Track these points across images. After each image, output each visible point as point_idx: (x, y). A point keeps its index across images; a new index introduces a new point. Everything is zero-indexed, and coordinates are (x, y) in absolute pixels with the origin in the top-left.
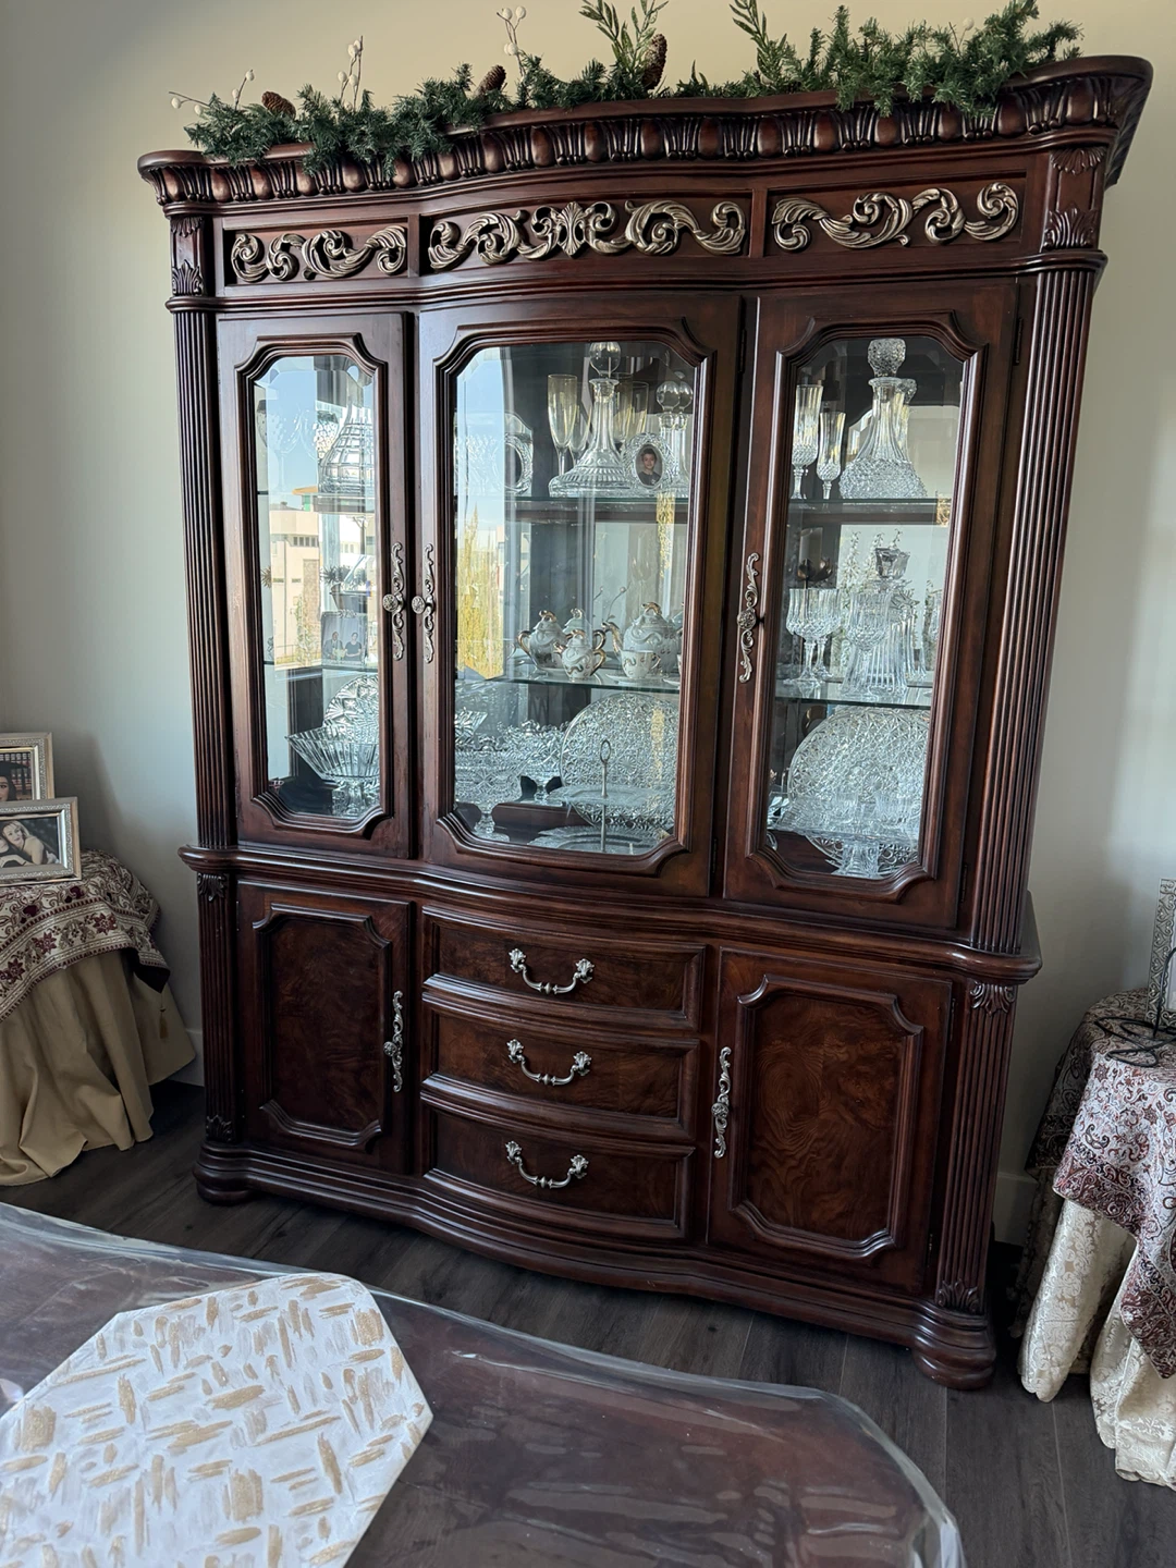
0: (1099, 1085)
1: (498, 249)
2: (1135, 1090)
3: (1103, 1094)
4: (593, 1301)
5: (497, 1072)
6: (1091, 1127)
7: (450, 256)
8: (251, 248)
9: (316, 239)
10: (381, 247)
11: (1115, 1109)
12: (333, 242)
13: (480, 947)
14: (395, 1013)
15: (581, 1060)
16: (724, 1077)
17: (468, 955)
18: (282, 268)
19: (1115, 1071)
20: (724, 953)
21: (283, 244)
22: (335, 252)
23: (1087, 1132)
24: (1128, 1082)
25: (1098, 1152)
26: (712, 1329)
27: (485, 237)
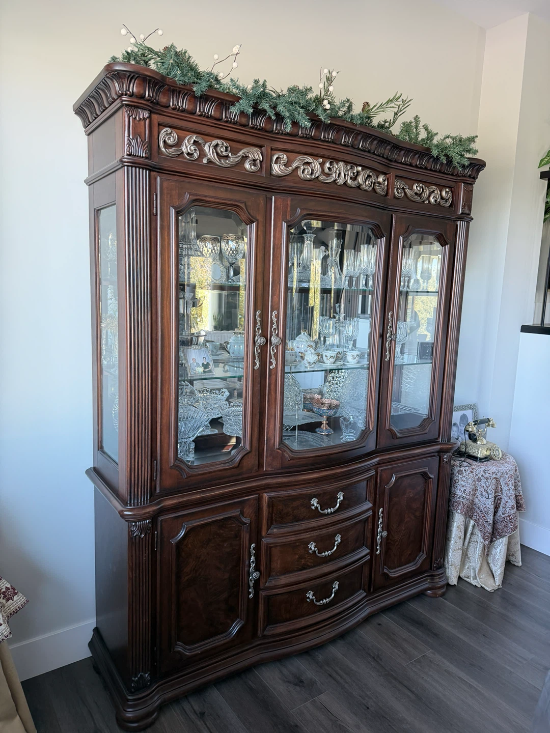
0: (461, 476)
1: (312, 174)
2: (474, 474)
3: (464, 479)
4: (341, 643)
5: (303, 561)
6: (465, 490)
7: (286, 172)
8: (173, 137)
9: (214, 142)
10: (248, 156)
11: (470, 481)
12: (224, 148)
13: (295, 504)
14: (251, 556)
15: (338, 539)
16: (381, 520)
17: (290, 510)
18: (192, 154)
19: (465, 470)
20: (381, 470)
21: (195, 141)
22: (224, 153)
23: (464, 492)
24: (472, 472)
25: (468, 497)
26: (380, 624)
27: (306, 167)
